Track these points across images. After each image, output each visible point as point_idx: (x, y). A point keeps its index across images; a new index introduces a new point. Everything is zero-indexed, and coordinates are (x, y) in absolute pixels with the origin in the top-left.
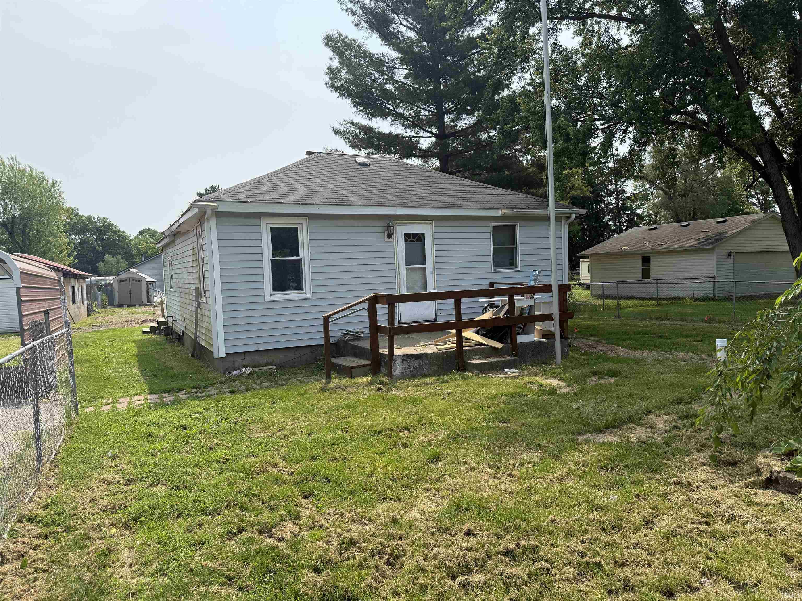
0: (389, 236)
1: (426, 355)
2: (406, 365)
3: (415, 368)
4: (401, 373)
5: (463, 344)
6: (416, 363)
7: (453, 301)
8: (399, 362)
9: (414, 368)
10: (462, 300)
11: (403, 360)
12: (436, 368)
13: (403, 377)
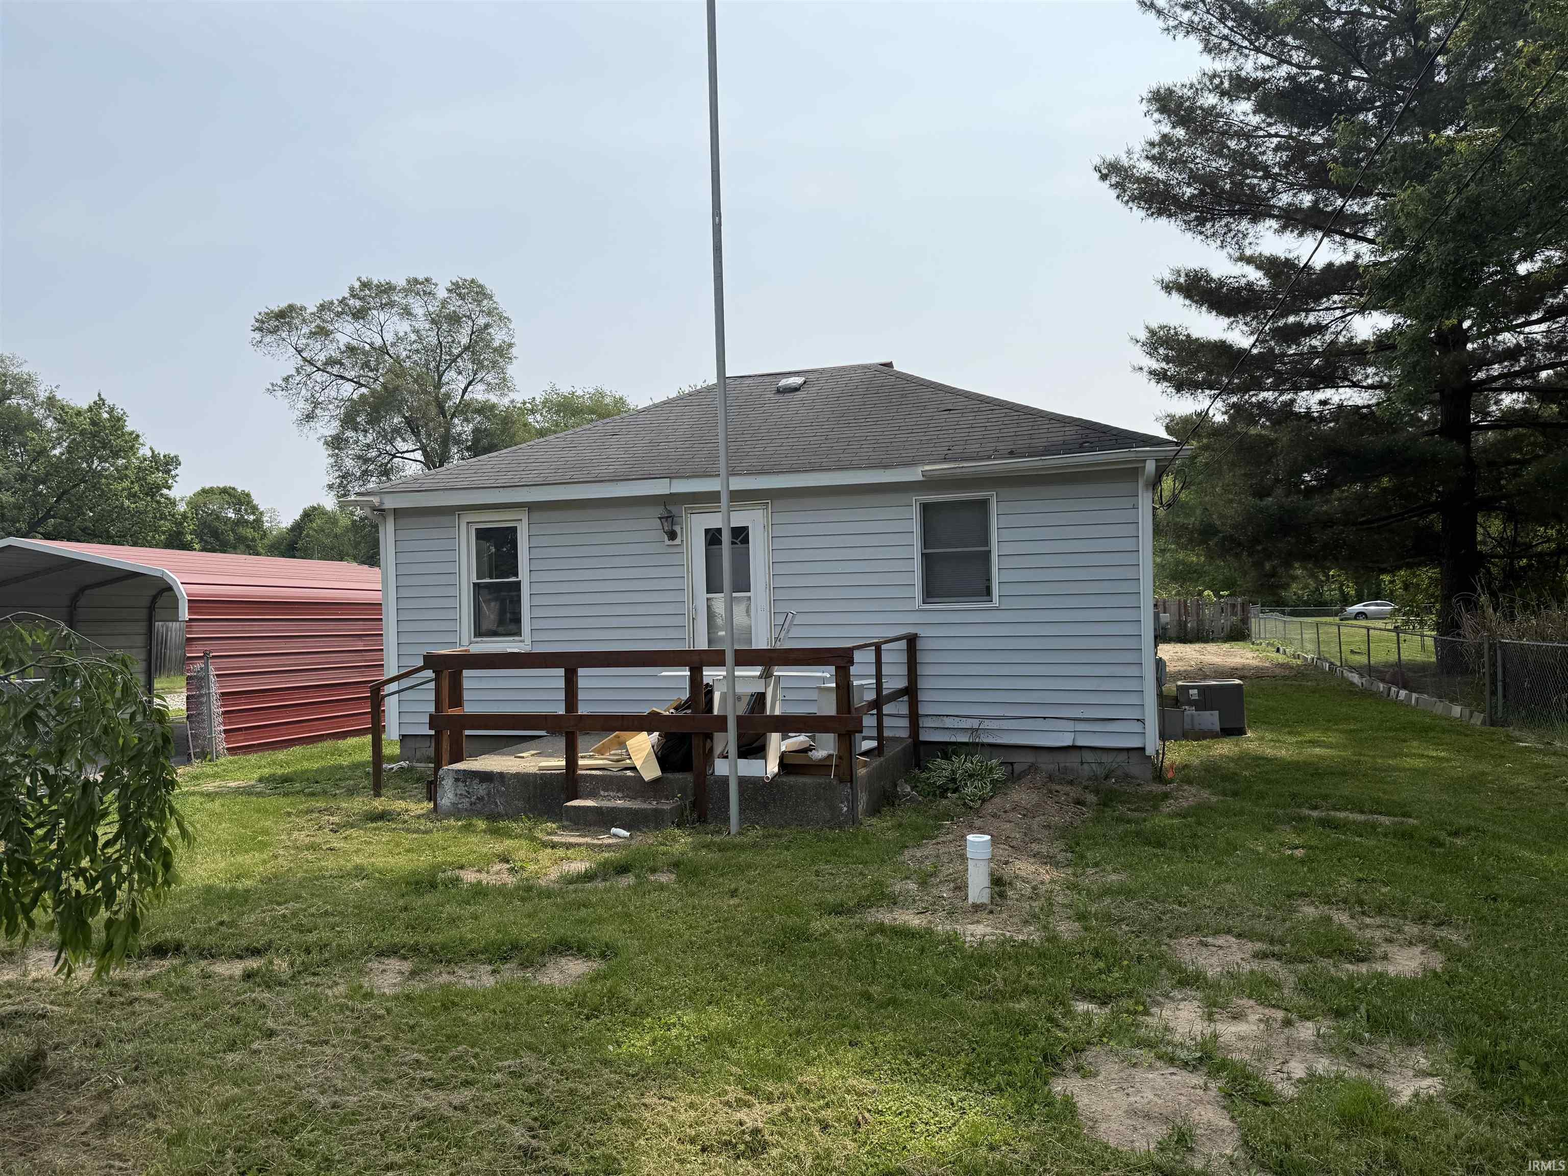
0: (672, 535)
1: (501, 775)
2: (462, 789)
3: (480, 799)
4: (453, 804)
5: (581, 762)
6: (481, 790)
7: (561, 672)
8: (450, 783)
9: (478, 798)
10: (581, 671)
11: (457, 780)
12: (520, 804)
13: (455, 812)
